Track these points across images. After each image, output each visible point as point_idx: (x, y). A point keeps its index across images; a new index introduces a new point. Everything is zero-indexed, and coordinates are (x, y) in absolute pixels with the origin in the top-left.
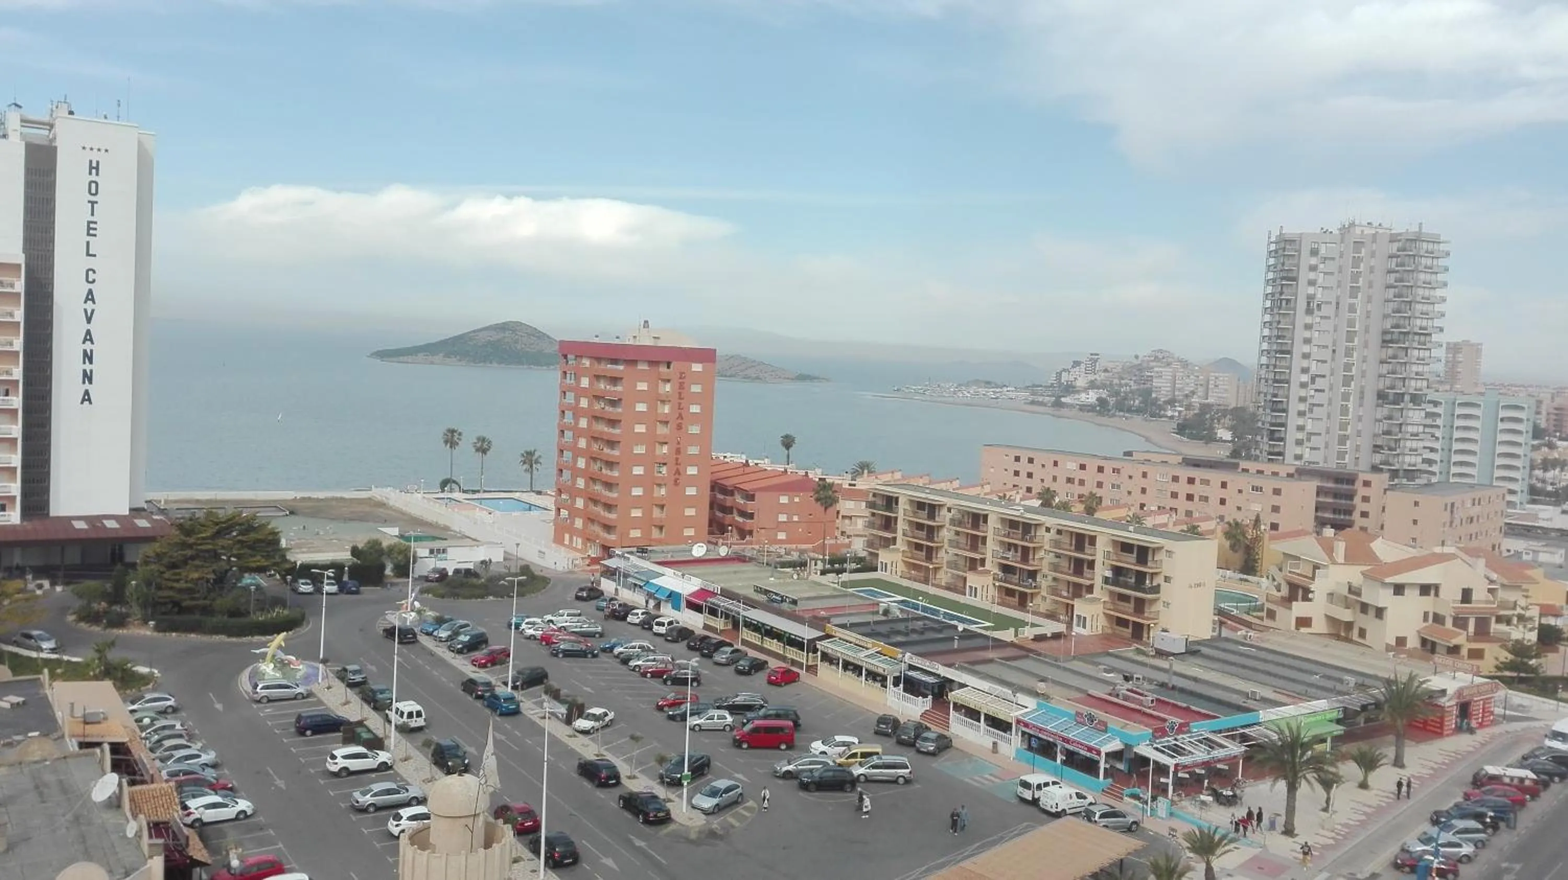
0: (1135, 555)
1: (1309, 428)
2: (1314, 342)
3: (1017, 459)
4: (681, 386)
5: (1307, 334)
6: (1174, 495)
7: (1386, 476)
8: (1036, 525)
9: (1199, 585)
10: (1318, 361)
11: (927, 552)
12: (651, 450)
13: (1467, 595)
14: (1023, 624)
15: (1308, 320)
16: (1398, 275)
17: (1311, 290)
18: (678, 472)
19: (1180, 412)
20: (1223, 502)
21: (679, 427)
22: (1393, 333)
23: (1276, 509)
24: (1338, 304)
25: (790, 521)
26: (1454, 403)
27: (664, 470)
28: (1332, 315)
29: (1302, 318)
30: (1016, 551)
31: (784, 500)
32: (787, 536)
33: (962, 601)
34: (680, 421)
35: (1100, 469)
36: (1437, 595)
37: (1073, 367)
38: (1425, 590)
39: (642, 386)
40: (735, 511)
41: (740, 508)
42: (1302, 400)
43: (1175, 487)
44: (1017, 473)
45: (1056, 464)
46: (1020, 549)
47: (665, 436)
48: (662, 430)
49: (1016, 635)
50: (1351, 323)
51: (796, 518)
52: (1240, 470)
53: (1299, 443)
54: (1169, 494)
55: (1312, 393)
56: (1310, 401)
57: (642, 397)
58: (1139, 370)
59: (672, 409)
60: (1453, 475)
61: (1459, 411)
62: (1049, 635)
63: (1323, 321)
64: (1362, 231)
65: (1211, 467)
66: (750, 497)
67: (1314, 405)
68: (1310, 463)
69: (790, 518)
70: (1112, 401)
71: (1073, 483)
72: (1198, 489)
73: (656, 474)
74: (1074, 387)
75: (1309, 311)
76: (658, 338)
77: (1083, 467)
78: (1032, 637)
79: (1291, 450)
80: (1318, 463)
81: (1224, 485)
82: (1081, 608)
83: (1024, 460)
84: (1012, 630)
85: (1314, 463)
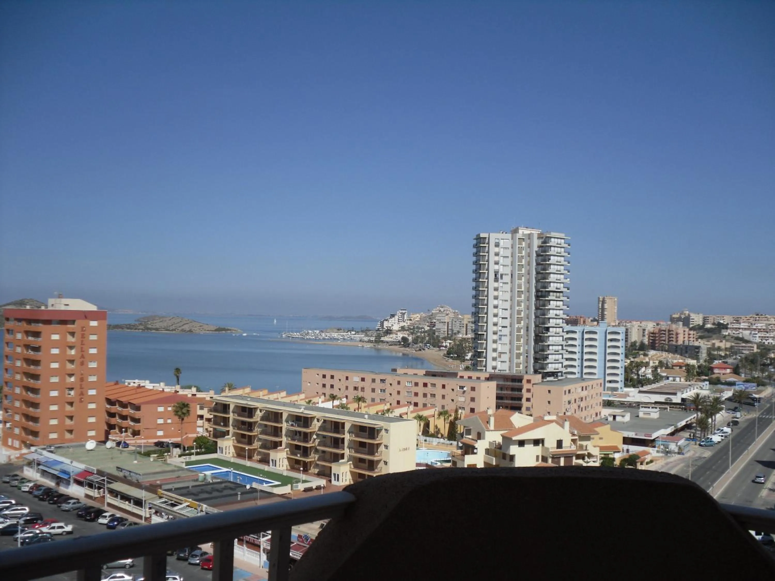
0: (367, 433)
1: (499, 350)
2: (500, 298)
3: (324, 376)
4: (83, 336)
5: (496, 293)
6: (416, 394)
7: (540, 376)
8: (311, 417)
9: (405, 449)
10: (503, 309)
11: (248, 439)
12: (62, 380)
13: (560, 444)
14: (298, 481)
15: (496, 285)
16: (543, 257)
17: (496, 267)
18: (82, 394)
19: (450, 343)
20: (443, 397)
21: (82, 364)
22: (542, 291)
23: (473, 399)
24: (512, 275)
25: (165, 423)
26: (583, 332)
27: (72, 393)
28: (509, 282)
29: (492, 284)
30: (300, 435)
31: (161, 409)
32: (164, 433)
33: (266, 469)
34: (82, 359)
35: (374, 381)
36: (543, 445)
37: (391, 318)
38: (537, 442)
39: (55, 337)
40: (129, 419)
41: (132, 416)
42: (495, 333)
43: (415, 389)
44: (324, 386)
45: (347, 378)
46: (302, 435)
47: (72, 370)
48: (70, 366)
49: (292, 489)
50: (519, 286)
51: (169, 421)
52: (458, 377)
53: (494, 359)
54: (413, 394)
55: (500, 328)
56: (499, 333)
57: (55, 344)
58: (430, 318)
59: (77, 352)
60: (585, 374)
61: (586, 336)
62: (314, 487)
63: (504, 285)
64: (523, 232)
65: (442, 376)
66: (138, 408)
67: (501, 335)
68: (500, 370)
69: (165, 421)
70: (410, 338)
71: (358, 390)
72: (429, 389)
73: (67, 396)
74: (391, 330)
75: (496, 280)
76: (68, 305)
77: (363, 380)
78: (303, 489)
79: (491, 363)
80: (505, 370)
81: (444, 386)
82: (335, 468)
83: (328, 377)
84: (289, 486)
85: (503, 370)
